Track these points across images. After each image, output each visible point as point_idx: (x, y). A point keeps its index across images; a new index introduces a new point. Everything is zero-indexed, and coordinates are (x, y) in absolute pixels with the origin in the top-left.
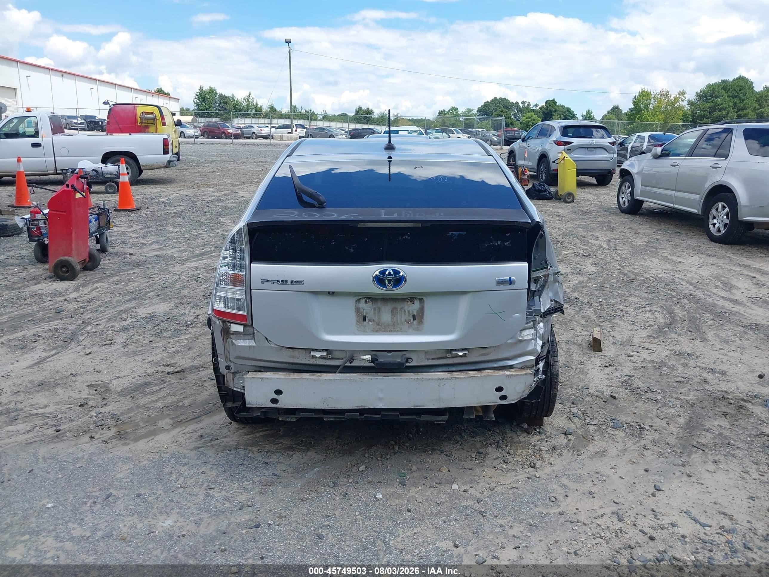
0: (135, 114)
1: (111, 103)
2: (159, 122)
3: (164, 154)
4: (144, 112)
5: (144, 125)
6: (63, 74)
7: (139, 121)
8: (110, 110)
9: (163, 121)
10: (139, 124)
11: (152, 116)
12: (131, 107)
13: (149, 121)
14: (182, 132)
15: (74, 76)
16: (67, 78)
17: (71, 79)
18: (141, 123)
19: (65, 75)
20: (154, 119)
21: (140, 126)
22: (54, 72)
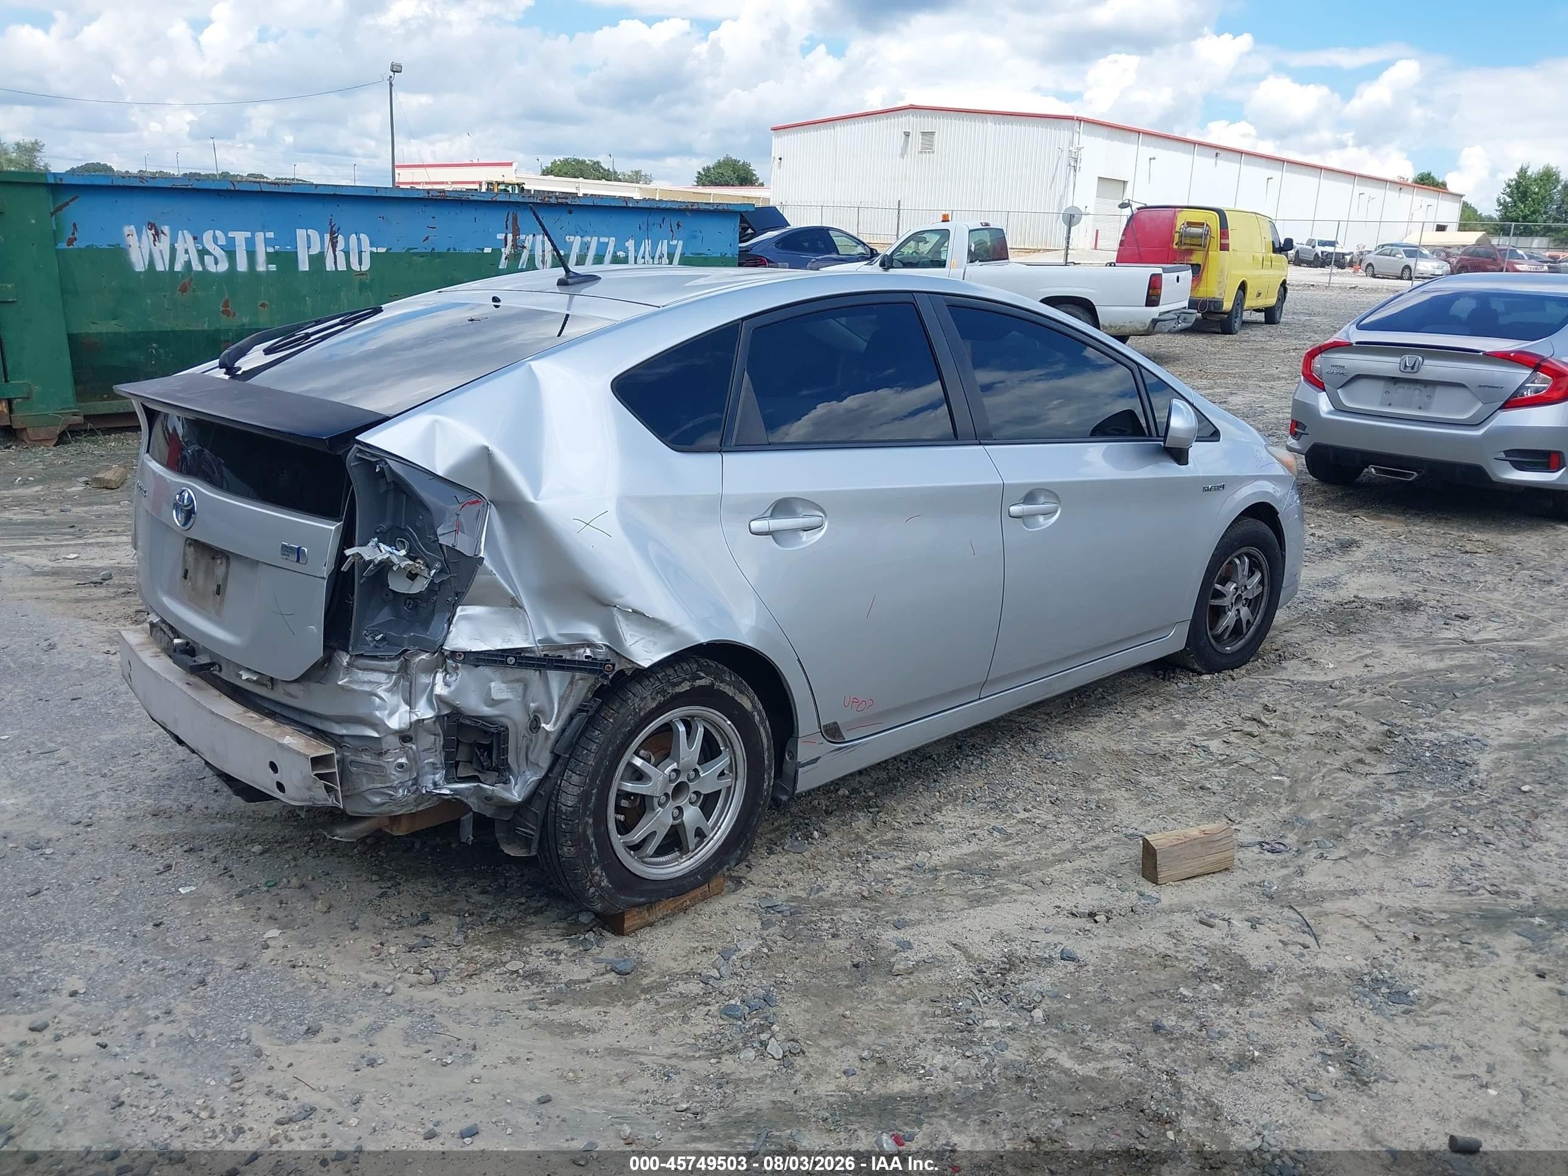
0: (1173, 225)
1: (1135, 206)
2: (1216, 242)
3: (1147, 305)
4: (1188, 223)
5: (1184, 247)
6: (1218, 151)
7: (1176, 240)
8: (1131, 219)
9: (1223, 241)
10: (1175, 247)
11: (1200, 230)
12: (1168, 213)
13: (1195, 241)
14: (1408, 267)
15: (1238, 156)
16: (1226, 160)
17: (1231, 161)
18: (1180, 243)
19: (1222, 153)
20: (1207, 234)
21: (1175, 251)
22: (1202, 149)
